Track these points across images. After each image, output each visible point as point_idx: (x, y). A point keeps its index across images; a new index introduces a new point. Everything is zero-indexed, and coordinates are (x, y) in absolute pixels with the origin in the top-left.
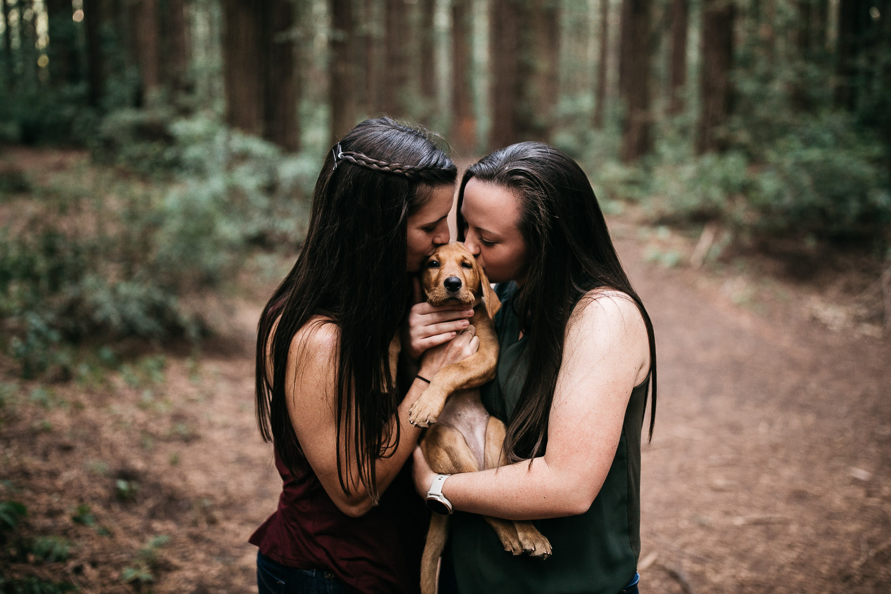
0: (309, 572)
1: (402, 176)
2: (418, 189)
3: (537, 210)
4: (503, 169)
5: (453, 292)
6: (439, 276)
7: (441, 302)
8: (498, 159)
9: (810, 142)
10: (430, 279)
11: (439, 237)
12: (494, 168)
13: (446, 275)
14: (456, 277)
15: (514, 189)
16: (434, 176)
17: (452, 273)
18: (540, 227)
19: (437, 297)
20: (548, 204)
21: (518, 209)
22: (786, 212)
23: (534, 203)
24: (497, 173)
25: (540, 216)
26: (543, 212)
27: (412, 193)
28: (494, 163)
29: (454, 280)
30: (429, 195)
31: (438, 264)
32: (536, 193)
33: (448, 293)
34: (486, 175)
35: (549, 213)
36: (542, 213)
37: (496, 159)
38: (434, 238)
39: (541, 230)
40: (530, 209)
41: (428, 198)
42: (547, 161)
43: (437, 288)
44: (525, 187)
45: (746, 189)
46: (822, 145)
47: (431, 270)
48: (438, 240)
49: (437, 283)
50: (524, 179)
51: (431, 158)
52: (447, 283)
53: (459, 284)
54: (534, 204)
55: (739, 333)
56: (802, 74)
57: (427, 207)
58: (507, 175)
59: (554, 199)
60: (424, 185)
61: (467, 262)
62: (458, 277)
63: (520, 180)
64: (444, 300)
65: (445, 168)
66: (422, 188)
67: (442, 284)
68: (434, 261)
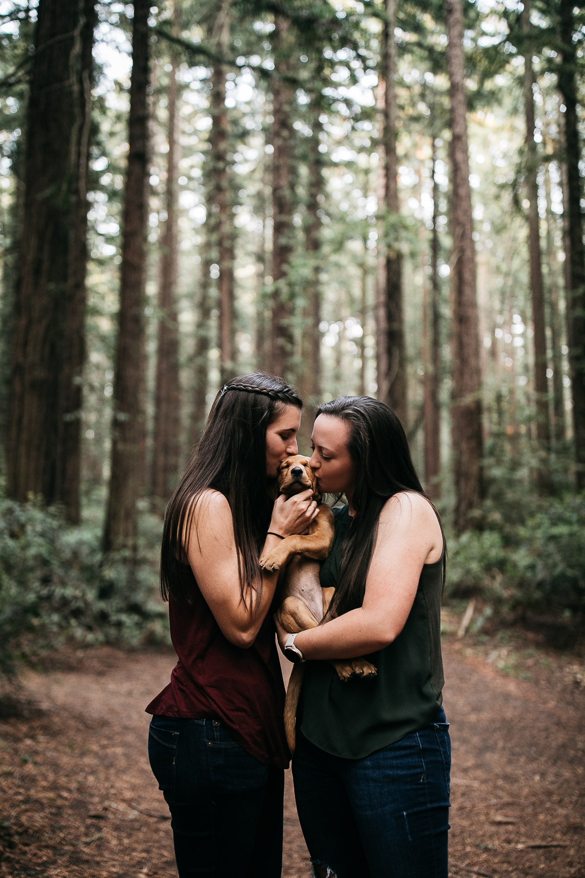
0: (200, 722)
1: (266, 394)
2: (277, 403)
3: (360, 435)
5: (297, 477)
7: (289, 486)
9: (557, 520)
11: (290, 448)
13: (293, 465)
14: (300, 468)
15: (346, 420)
16: (286, 398)
17: (298, 466)
19: (286, 483)
20: (368, 431)
21: (347, 433)
22: (540, 585)
25: (362, 439)
26: (364, 436)
27: (273, 406)
29: (298, 470)
30: (283, 409)
32: (360, 423)
33: (293, 478)
34: (328, 410)
35: (368, 437)
36: (362, 437)
38: (287, 447)
40: (355, 434)
41: (282, 411)
44: (352, 418)
45: (502, 565)
46: (568, 522)
48: (290, 450)
49: (286, 476)
50: (352, 413)
52: (293, 471)
53: (302, 473)
54: (358, 430)
55: (507, 697)
56: (544, 461)
57: (282, 418)
60: (281, 402)
63: (350, 413)
64: (291, 483)
66: (280, 404)
67: (290, 470)
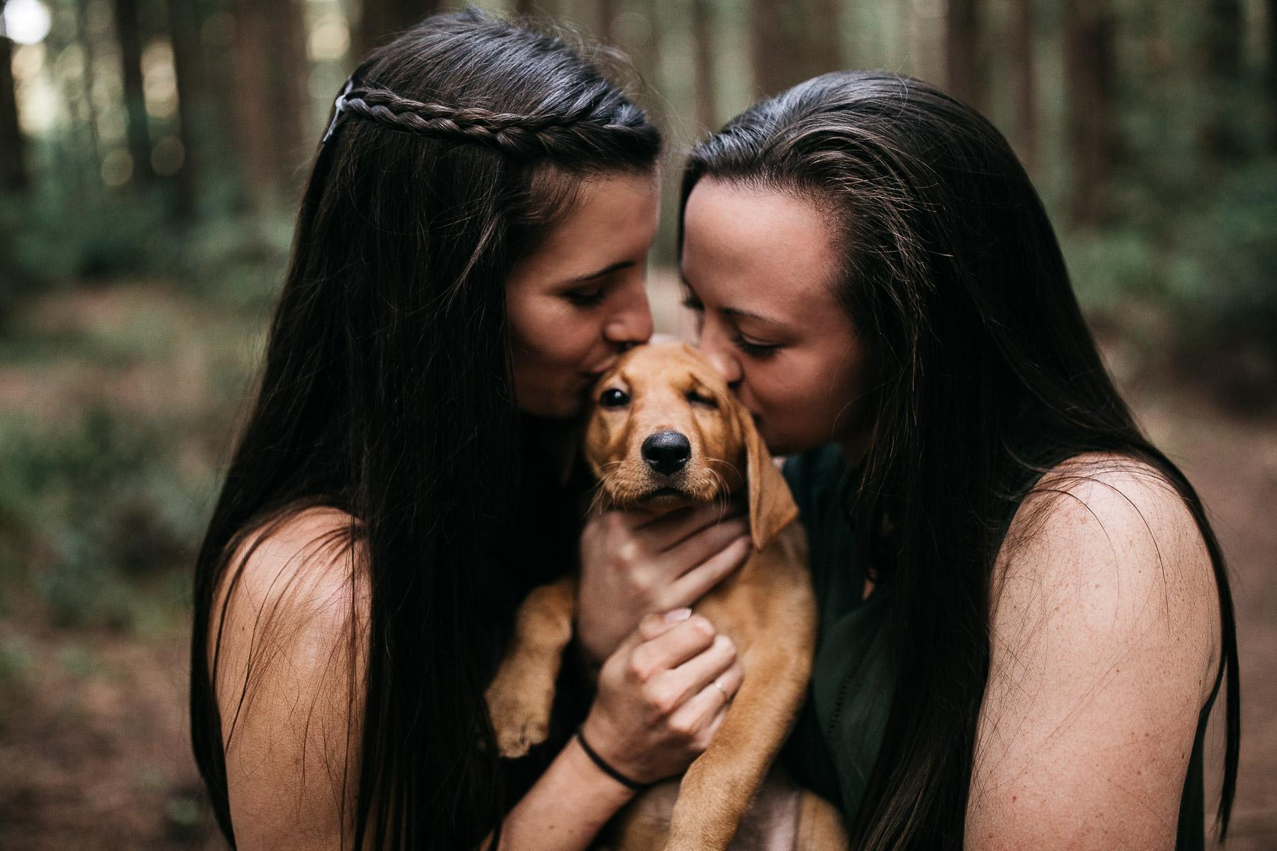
1: (488, 143)
2: (535, 179)
3: (889, 240)
4: (782, 138)
5: (668, 474)
6: (630, 428)
7: (633, 501)
8: (766, 117)
10: (605, 439)
11: (620, 322)
12: (756, 140)
13: (648, 426)
14: (674, 433)
15: (817, 192)
16: (582, 144)
17: (664, 422)
18: (900, 287)
19: (623, 488)
20: (920, 223)
21: (832, 245)
23: (876, 223)
24: (767, 153)
25: (897, 255)
26: (906, 245)
27: (519, 191)
28: (757, 128)
29: (667, 440)
30: (567, 198)
31: (624, 400)
32: (879, 194)
33: (652, 477)
34: (737, 161)
35: (924, 245)
36: (902, 250)
37: (762, 118)
38: (604, 325)
39: (903, 297)
40: (866, 241)
41: (563, 206)
42: (904, 105)
43: (623, 464)
44: (847, 181)
47: (607, 415)
48: (618, 331)
49: (622, 450)
50: (842, 159)
51: (575, 96)
52: (651, 450)
53: (681, 451)
54: (876, 226)
57: (564, 234)
58: (796, 154)
59: (936, 208)
60: (552, 170)
61: (703, 392)
62: (680, 430)
63: (833, 163)
64: (643, 495)
65: (616, 126)
66: (549, 179)
67: (635, 452)
68: (615, 390)
